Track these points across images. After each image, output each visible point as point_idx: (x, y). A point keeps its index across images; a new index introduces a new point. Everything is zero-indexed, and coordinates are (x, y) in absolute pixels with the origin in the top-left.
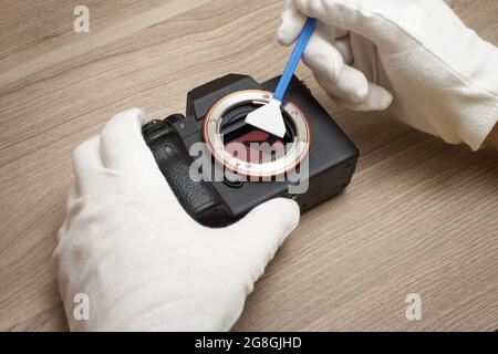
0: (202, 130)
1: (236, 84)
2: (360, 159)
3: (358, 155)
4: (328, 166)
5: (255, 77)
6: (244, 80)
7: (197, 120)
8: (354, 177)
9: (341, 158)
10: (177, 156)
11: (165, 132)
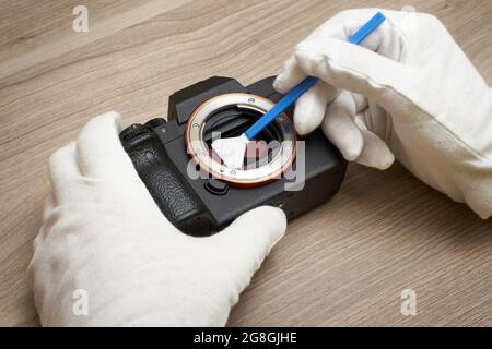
0: (185, 134)
6: (228, 83)
7: (179, 125)
10: (158, 162)
11: (145, 138)
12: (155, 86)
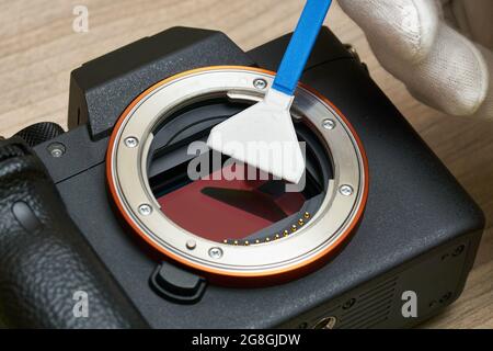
0: (105, 162)
1: (189, 51)
2: (485, 234)
3: (480, 225)
4: (408, 250)
5: (234, 37)
6: (207, 42)
7: (93, 138)
8: (473, 277)
9: (442, 233)
10: (40, 226)
11: (12, 167)
12: (42, 49)
